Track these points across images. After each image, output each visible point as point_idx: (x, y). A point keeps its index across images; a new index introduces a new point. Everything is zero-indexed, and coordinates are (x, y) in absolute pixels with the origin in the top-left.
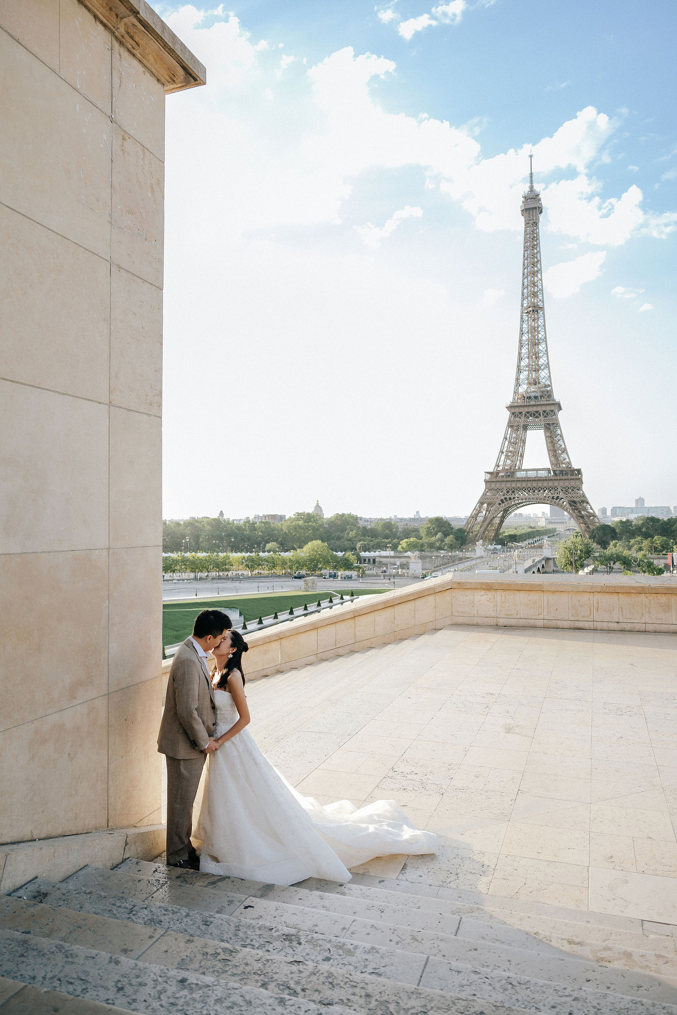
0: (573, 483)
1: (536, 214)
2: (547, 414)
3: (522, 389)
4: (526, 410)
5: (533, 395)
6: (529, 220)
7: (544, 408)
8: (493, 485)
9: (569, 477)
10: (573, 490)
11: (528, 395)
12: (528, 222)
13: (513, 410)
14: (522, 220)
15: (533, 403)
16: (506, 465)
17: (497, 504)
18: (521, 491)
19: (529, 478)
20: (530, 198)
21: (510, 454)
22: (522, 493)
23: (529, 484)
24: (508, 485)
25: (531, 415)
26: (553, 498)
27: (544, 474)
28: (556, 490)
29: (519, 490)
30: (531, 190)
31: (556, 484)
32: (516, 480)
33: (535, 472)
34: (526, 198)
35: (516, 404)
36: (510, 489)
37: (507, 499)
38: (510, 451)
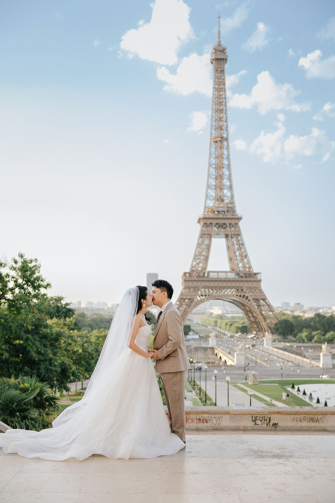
0: (255, 284)
1: (223, 63)
2: (232, 226)
3: (211, 204)
4: (214, 222)
5: (220, 209)
6: (218, 68)
7: (230, 221)
8: (191, 284)
10: (255, 290)
11: (217, 210)
12: (217, 69)
13: (205, 221)
14: (211, 67)
15: (221, 216)
16: (199, 267)
17: (196, 300)
18: (214, 290)
19: (220, 278)
20: (219, 51)
21: (202, 257)
22: (215, 292)
23: (220, 284)
24: (203, 284)
25: (219, 226)
26: (240, 296)
27: (232, 276)
28: (242, 290)
29: (212, 288)
30: (219, 45)
31: (242, 284)
32: (210, 280)
33: (225, 274)
34: (216, 50)
35: (208, 216)
36: (205, 287)
37: (202, 295)
38: (203, 255)
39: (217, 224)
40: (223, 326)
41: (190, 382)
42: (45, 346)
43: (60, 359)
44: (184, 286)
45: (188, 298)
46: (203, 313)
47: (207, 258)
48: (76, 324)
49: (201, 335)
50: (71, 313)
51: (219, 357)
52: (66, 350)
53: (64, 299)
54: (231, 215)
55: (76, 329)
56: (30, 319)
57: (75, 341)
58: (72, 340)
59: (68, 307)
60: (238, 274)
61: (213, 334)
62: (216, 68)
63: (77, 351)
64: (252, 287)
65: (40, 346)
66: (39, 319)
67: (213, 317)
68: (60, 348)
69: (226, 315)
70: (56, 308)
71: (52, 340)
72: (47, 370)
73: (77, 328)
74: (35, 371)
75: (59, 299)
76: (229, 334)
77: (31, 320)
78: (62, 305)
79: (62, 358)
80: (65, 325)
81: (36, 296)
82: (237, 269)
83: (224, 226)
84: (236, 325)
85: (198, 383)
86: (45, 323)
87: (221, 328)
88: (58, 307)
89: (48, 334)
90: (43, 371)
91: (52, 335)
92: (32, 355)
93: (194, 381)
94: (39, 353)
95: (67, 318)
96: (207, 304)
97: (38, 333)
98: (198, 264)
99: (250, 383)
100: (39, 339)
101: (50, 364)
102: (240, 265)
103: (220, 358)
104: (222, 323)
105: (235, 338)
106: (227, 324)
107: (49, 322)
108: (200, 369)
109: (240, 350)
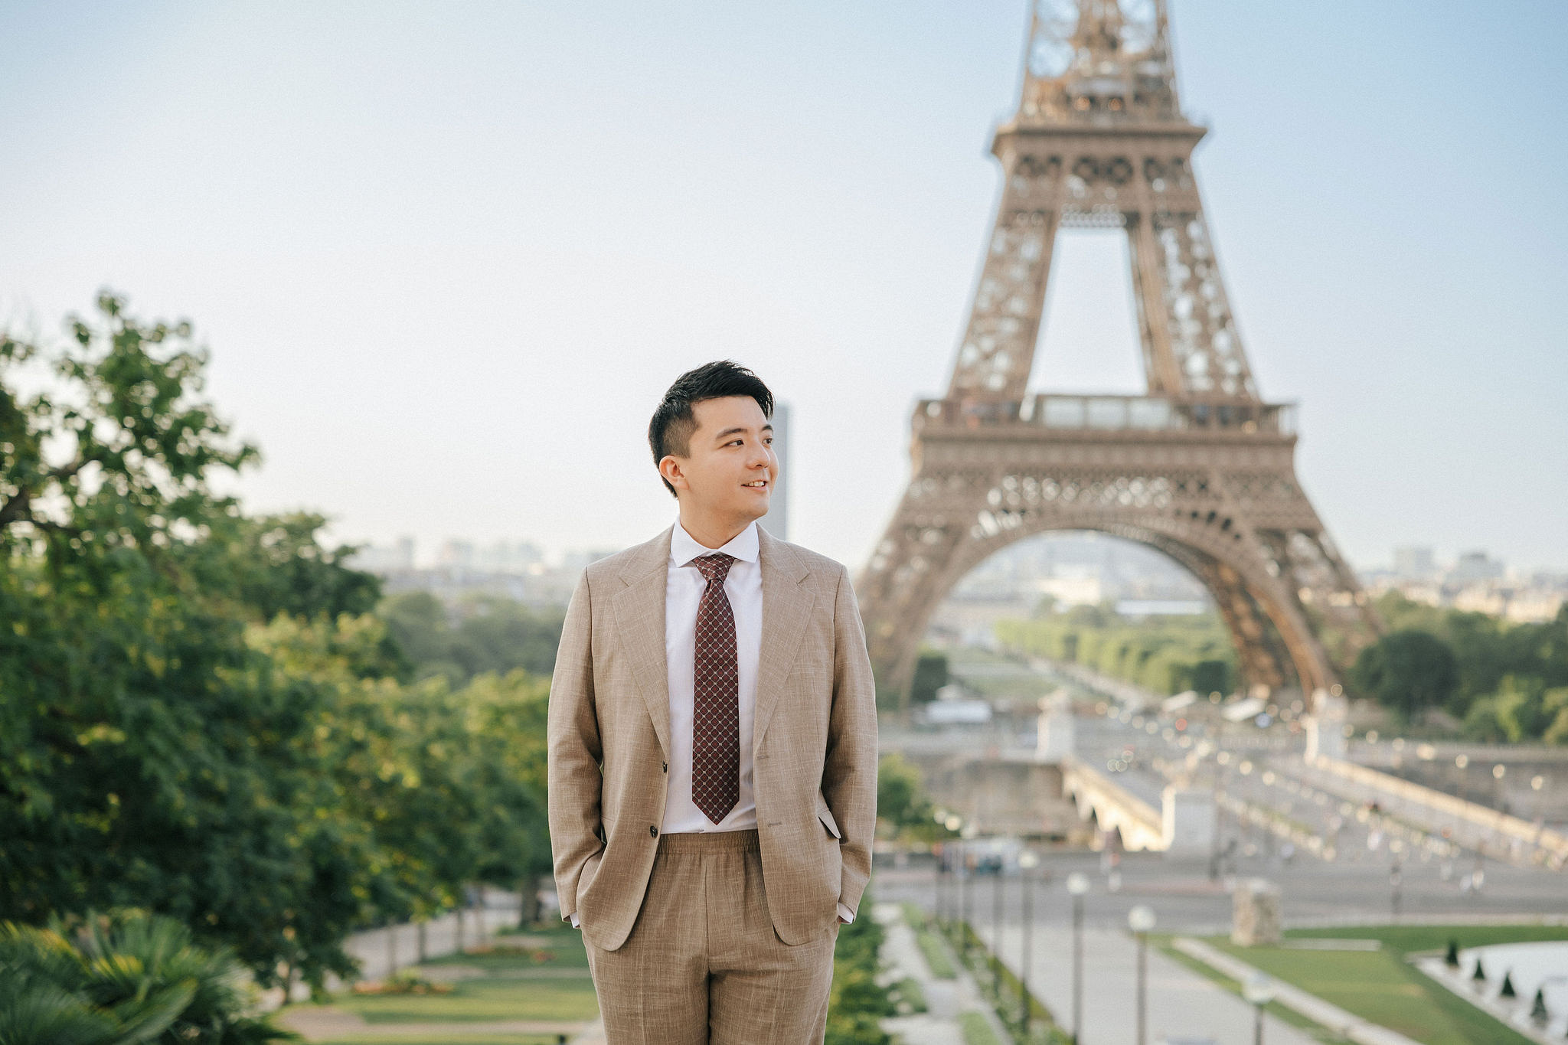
0: (1266, 459)
2: (1161, 171)
4: (1072, 149)
5: (1103, 88)
7: (1149, 148)
8: (950, 456)
10: (1267, 487)
11: (1086, 90)
13: (1028, 147)
15: (1104, 122)
16: (991, 373)
17: (974, 534)
18: (1064, 483)
19: (1097, 429)
21: (1009, 327)
22: (1070, 492)
23: (1097, 457)
24: (1013, 455)
25: (1096, 170)
26: (1195, 515)
27: (1154, 416)
28: (1203, 486)
29: (1058, 475)
31: (1202, 458)
32: (1045, 435)
33: (1122, 407)
36: (1020, 472)
37: (1007, 511)
38: (1014, 316)
39: (1085, 160)
40: (1108, 659)
41: (948, 932)
42: (233, 755)
43: (311, 816)
44: (918, 468)
45: (939, 520)
46: (1013, 599)
47: (1030, 329)
48: (387, 648)
49: (1003, 704)
50: (363, 593)
51: (1084, 812)
52: (341, 775)
53: (329, 525)
54: (1153, 118)
55: (394, 674)
56: (158, 622)
57: (387, 733)
58: (371, 725)
59: (352, 564)
60: (1183, 408)
61: (1057, 700)
63: (396, 780)
64: (1255, 470)
65: (205, 757)
66: (202, 624)
67: (1058, 618)
68: (312, 765)
69: (1127, 608)
70: (290, 572)
71: (268, 724)
72: (245, 873)
73: (393, 665)
74: (185, 881)
75: (304, 527)
76: (1134, 699)
77: (164, 629)
78: (319, 557)
79: (321, 814)
80: (334, 650)
81: (189, 508)
82: (1181, 386)
83: (1121, 171)
84: (1172, 655)
85: (986, 934)
86: (233, 643)
87: (1094, 667)
88: (299, 563)
89: (245, 695)
90: (223, 880)
91: (267, 699)
92: (169, 801)
93: (968, 929)
94: (202, 789)
95: (345, 622)
96: (1030, 552)
97: (198, 693)
98: (987, 357)
99: (1242, 936)
100: (199, 721)
101: (261, 847)
102: (1197, 363)
103: (1094, 815)
104: (1099, 645)
105: (1165, 720)
106: (1124, 652)
107: (257, 637)
108: (993, 868)
109: (1194, 777)
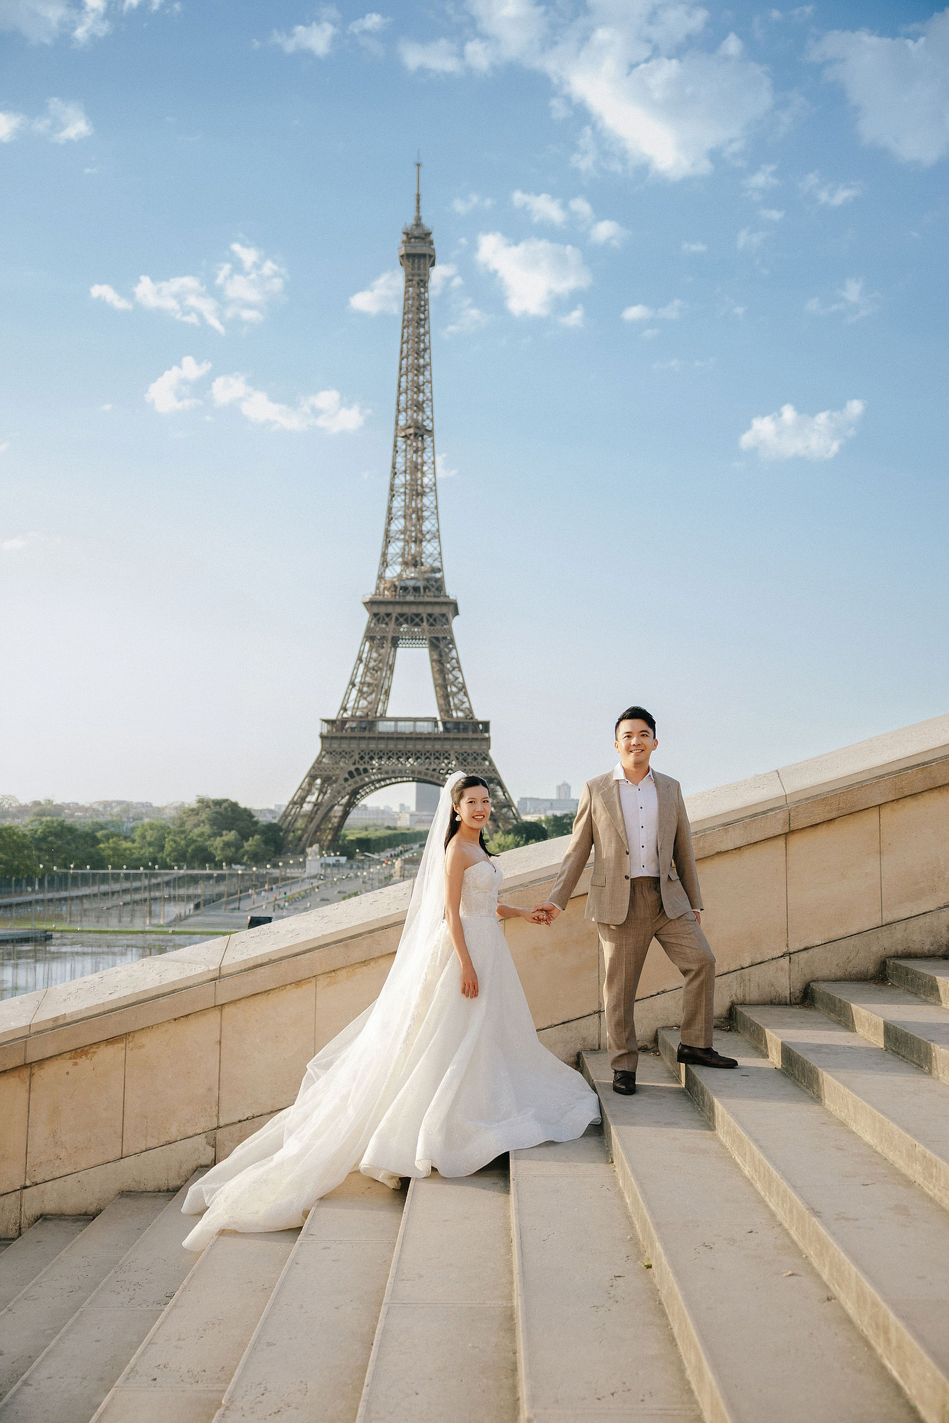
0: (475, 747)
1: (425, 265)
2: (435, 620)
3: (393, 572)
4: (399, 609)
5: (411, 583)
6: (413, 275)
7: (429, 610)
8: (335, 745)
9: (470, 735)
10: (475, 759)
11: (403, 584)
12: (410, 277)
13: (375, 609)
14: (401, 273)
15: (410, 598)
18: (386, 757)
19: (401, 733)
20: (416, 238)
23: (401, 746)
24: (364, 745)
25: (403, 618)
26: (441, 771)
27: (426, 727)
28: (447, 759)
29: (383, 754)
30: (418, 224)
31: (447, 746)
32: (376, 736)
33: (412, 723)
34: (409, 236)
35: (380, 598)
39: (402, 615)
44: (321, 750)
45: (325, 774)
54: (431, 597)
62: (407, 276)
64: (470, 751)
83: (417, 620)
